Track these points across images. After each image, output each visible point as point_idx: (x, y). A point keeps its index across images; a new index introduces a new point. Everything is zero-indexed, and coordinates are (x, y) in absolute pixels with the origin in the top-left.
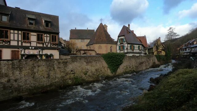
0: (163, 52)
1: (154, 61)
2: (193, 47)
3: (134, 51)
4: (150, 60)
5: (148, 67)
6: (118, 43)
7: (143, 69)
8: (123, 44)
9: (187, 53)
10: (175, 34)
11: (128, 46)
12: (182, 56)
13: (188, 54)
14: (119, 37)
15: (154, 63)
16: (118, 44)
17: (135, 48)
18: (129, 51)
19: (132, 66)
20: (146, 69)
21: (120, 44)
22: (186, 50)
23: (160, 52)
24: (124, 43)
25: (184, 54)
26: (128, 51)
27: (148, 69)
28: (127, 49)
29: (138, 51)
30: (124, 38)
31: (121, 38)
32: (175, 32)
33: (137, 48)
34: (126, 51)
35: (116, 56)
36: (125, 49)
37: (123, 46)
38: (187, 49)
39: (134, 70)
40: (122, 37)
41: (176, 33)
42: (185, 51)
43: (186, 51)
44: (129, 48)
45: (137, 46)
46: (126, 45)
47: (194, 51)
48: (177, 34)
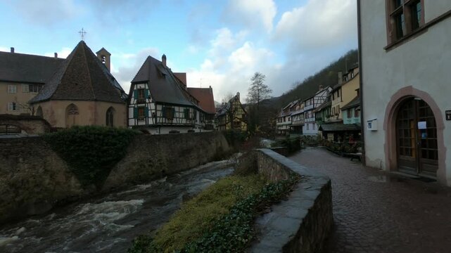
0: (243, 123)
1: (220, 143)
2: (295, 116)
3: (174, 121)
4: (210, 143)
5: (205, 160)
6: (133, 99)
7: (190, 166)
8: (145, 103)
9: (286, 125)
10: (265, 87)
11: (156, 109)
12: (279, 132)
13: (288, 127)
14: (133, 83)
15: (221, 149)
16: (132, 102)
17: (177, 115)
18: (160, 120)
19: (159, 160)
20: (199, 164)
21: (138, 103)
22: (285, 121)
23: (238, 123)
24: (147, 101)
25: (282, 129)
26: (156, 121)
27: (204, 164)
28: (154, 116)
29: (184, 121)
30: (147, 88)
31: (138, 87)
32: (264, 83)
33: (182, 115)
34: (151, 122)
35: (101, 137)
36: (150, 115)
37: (143, 108)
38: (287, 119)
39: (163, 171)
40: (142, 86)
41: (267, 87)
42: (283, 123)
43: (285, 123)
44: (159, 114)
45: (182, 109)
46: (152, 106)
47: (296, 123)
48: (267, 89)
